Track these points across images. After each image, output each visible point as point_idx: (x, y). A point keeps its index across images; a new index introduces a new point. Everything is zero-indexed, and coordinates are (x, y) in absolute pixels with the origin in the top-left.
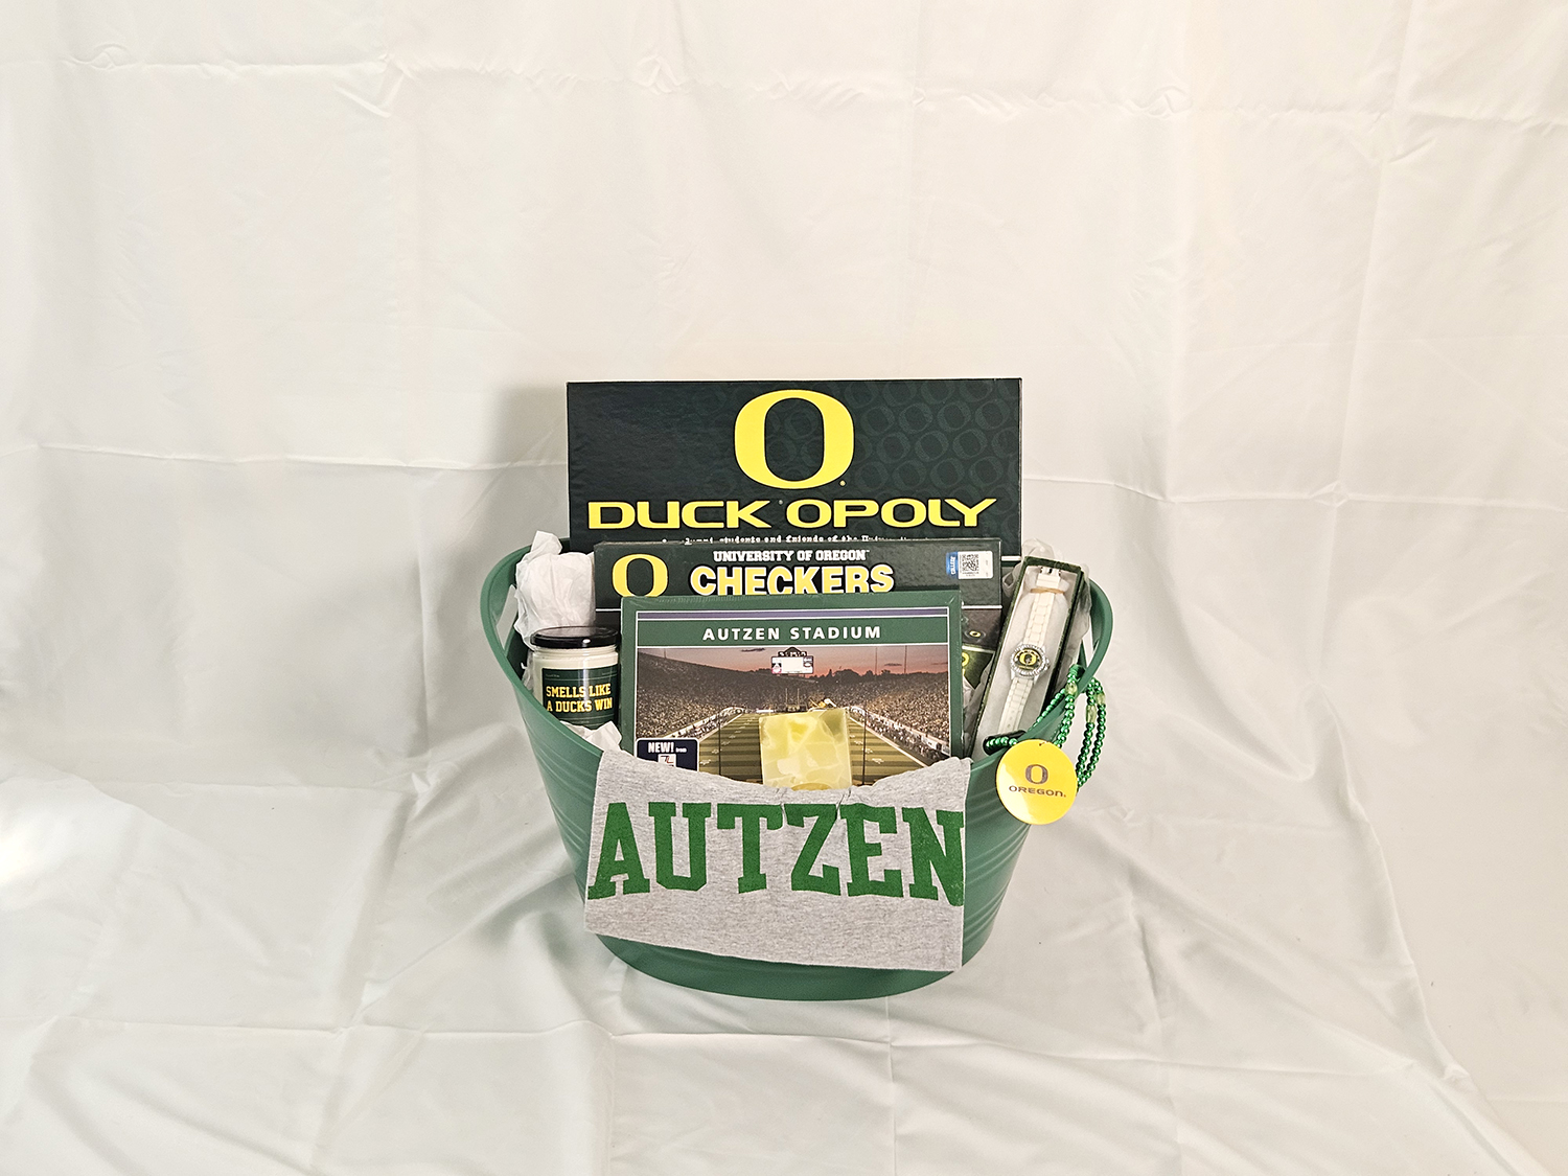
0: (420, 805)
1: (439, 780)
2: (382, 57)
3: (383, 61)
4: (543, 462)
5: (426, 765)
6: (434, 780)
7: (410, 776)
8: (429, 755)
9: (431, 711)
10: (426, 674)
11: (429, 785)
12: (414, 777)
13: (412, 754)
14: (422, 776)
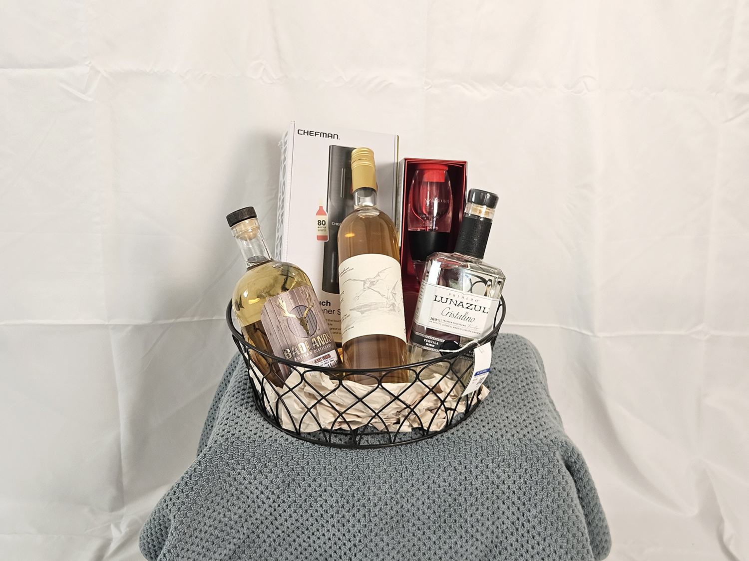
0: (113, 546)
1: (128, 529)
2: (87, 63)
3: (87, 65)
4: (196, 319)
5: (122, 517)
6: (124, 528)
7: (110, 525)
8: (124, 510)
9: (125, 481)
10: (122, 457)
11: (121, 532)
12: (113, 527)
13: (113, 509)
14: (117, 526)
